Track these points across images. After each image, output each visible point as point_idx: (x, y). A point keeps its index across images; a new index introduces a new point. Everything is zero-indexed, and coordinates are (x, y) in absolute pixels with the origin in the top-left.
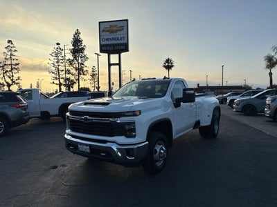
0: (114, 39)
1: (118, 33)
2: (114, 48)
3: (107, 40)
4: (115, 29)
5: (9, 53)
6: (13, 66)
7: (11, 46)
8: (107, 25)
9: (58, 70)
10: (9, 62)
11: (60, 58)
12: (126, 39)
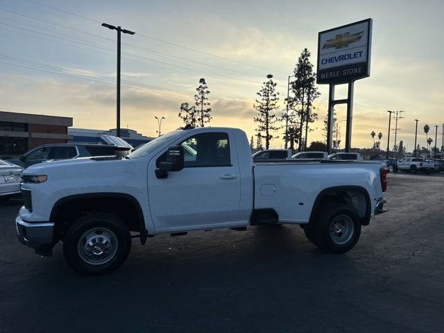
0: (342, 58)
1: (351, 45)
2: (341, 73)
3: (331, 60)
4: (344, 39)
5: (200, 96)
6: (205, 113)
7: (203, 86)
8: (332, 36)
9: (267, 115)
10: (199, 108)
11: (271, 97)
12: (364, 54)
